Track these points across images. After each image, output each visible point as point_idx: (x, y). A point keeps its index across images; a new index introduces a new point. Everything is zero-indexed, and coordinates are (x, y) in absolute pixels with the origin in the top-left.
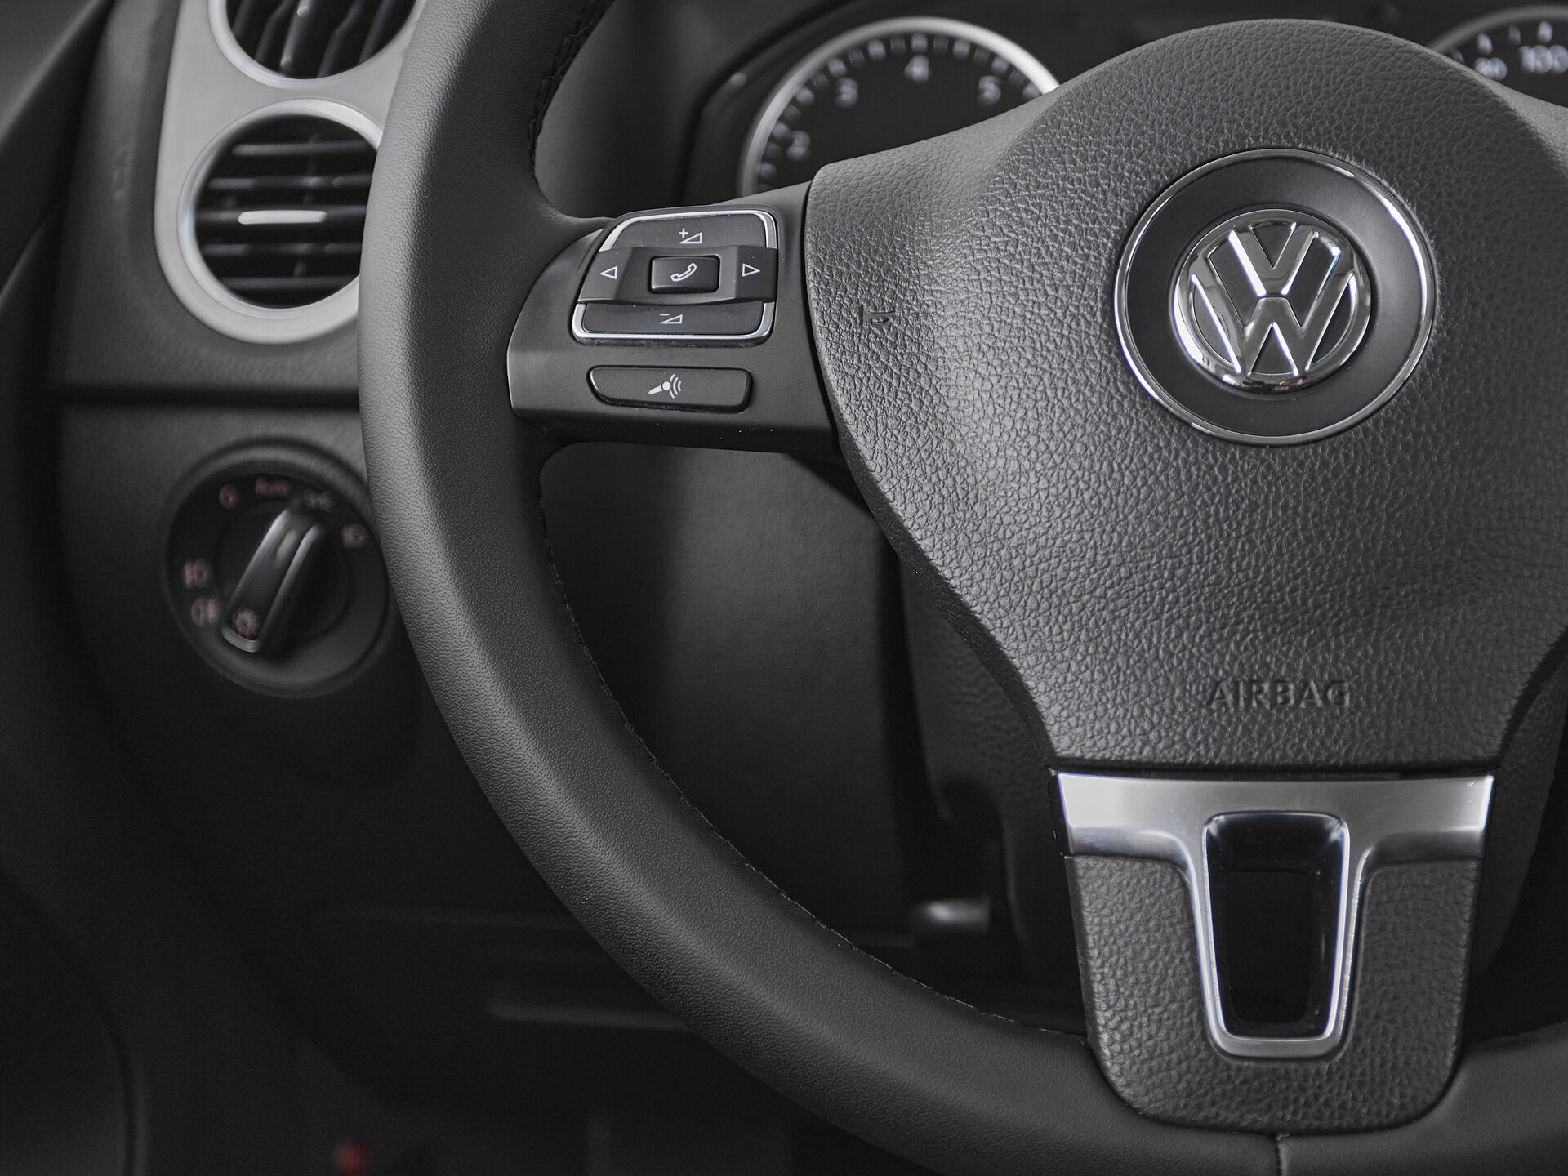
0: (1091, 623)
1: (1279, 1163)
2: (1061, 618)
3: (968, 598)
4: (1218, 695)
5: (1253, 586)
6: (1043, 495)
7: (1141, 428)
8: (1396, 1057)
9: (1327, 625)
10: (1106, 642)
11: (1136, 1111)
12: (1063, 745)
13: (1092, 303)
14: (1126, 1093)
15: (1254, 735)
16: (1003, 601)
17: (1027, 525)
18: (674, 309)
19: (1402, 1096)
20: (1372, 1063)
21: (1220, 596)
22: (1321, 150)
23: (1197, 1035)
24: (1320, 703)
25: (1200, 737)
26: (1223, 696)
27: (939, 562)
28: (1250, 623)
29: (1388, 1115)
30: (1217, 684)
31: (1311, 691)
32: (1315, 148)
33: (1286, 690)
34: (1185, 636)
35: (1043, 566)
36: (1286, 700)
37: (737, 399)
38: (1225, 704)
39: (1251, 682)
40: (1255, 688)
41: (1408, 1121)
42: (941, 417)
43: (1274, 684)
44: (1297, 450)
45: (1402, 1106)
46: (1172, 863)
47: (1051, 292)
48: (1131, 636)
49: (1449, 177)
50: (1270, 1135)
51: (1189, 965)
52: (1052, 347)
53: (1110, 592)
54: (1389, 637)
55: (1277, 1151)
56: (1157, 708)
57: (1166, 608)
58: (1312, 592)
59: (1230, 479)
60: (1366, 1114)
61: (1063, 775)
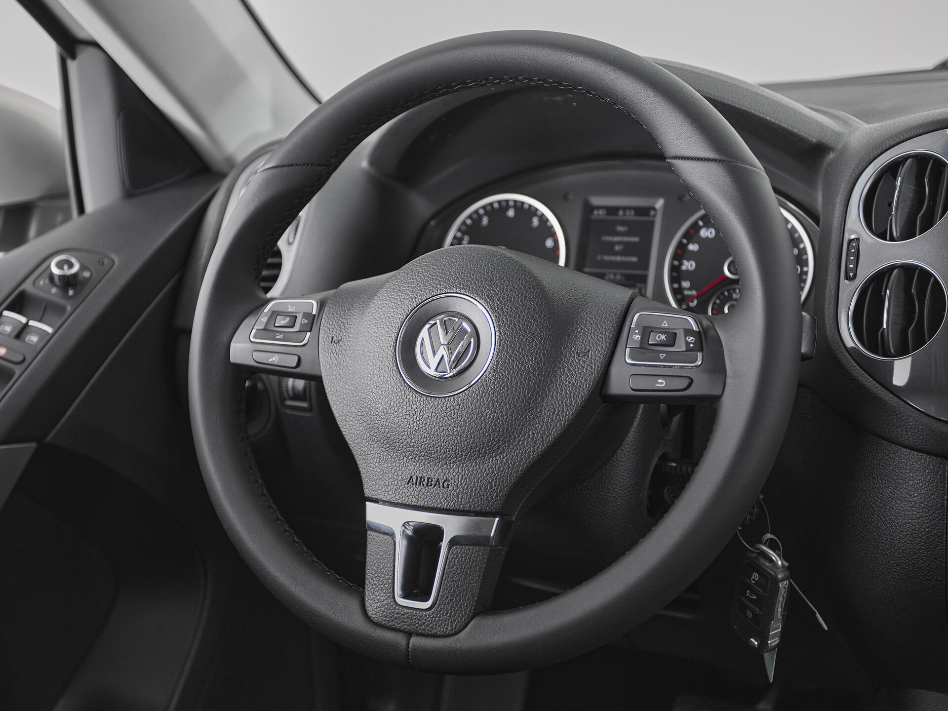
0: (379, 452)
1: (409, 644)
2: (371, 449)
3: (347, 439)
4: (411, 481)
5: (425, 444)
6: (369, 406)
7: (398, 387)
8: (451, 613)
9: (447, 460)
10: (382, 458)
11: (371, 620)
12: (368, 492)
13: (390, 343)
14: (370, 613)
15: (420, 495)
16: (356, 441)
17: (364, 416)
18: (281, 332)
19: (452, 626)
20: (443, 613)
21: (415, 446)
22: (469, 295)
23: (391, 597)
24: (441, 486)
25: (404, 494)
26: (413, 481)
27: (341, 426)
28: (423, 457)
29: (446, 632)
30: (412, 476)
31: (439, 482)
32: (467, 294)
33: (432, 481)
34: (405, 459)
35: (368, 430)
36: (432, 485)
37: (294, 365)
38: (413, 484)
39: (421, 477)
40: (422, 480)
41: (453, 635)
42: (347, 376)
43: (428, 479)
44: (443, 399)
45: (452, 630)
46: (393, 536)
47: (381, 338)
48: (390, 457)
49: (508, 307)
50: (409, 634)
51: (392, 572)
52: (377, 356)
53: (385, 442)
54: (467, 466)
55: (410, 640)
56: (393, 483)
57: (400, 449)
58: (443, 448)
59: (421, 407)
60: (438, 630)
61: (367, 503)
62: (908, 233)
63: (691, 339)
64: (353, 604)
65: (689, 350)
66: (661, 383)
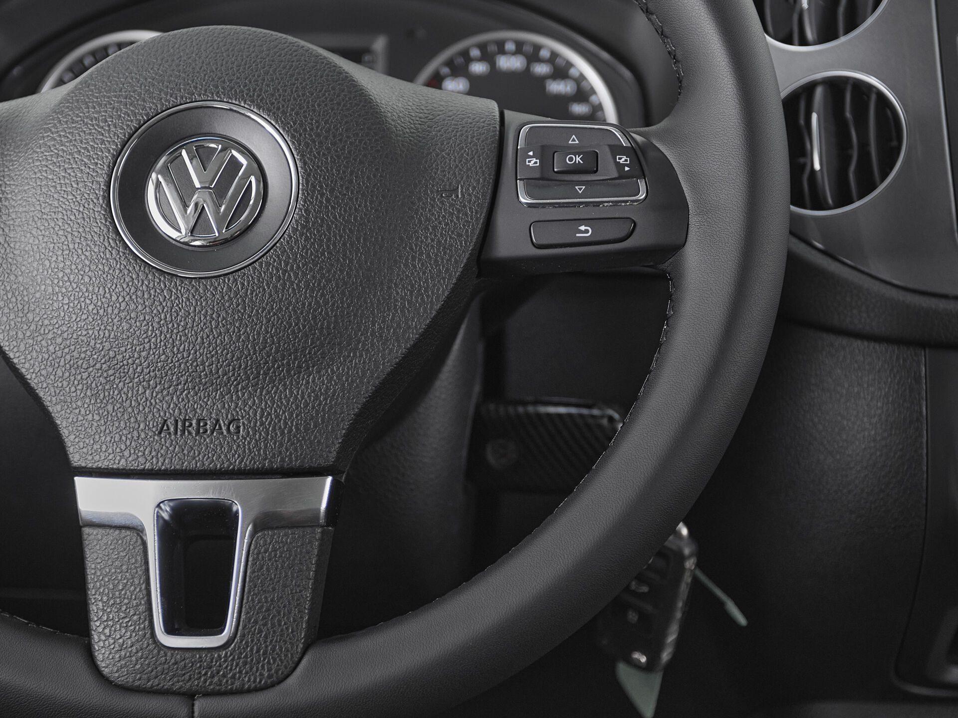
0: (93, 385)
1: (193, 712)
2: (76, 382)
3: (23, 370)
4: (165, 428)
5: (187, 361)
6: (66, 307)
7: (122, 267)
8: (267, 647)
9: (231, 386)
10: (102, 396)
11: (111, 682)
12: (76, 459)
13: (97, 192)
14: (106, 671)
15: (186, 452)
16: (44, 372)
17: (57, 326)
19: (269, 670)
20: (252, 650)
21: (167, 368)
22: (237, 103)
23: (148, 635)
24: (225, 433)
25: (154, 453)
26: (168, 429)
27: (7, 349)
28: (185, 384)
29: (260, 681)
30: (166, 421)
31: (220, 426)
32: (234, 102)
33: (206, 424)
34: (147, 392)
35: (66, 350)
36: (206, 431)
38: (170, 434)
39: (185, 420)
40: (187, 424)
41: (273, 685)
42: (10, 260)
43: (199, 421)
44: (213, 280)
45: (270, 676)
46: (138, 530)
47: (75, 186)
48: (116, 392)
49: (312, 120)
50: (190, 696)
51: (144, 592)
52: (73, 218)
53: (104, 366)
54: (268, 392)
55: (193, 705)
56: (129, 436)
57: (136, 375)
58: (221, 366)
59: (173, 298)
60: (247, 681)
61: (76, 479)
62: (827, 34)
63: (623, 160)
64: (72, 660)
65: (622, 176)
66: (585, 231)
